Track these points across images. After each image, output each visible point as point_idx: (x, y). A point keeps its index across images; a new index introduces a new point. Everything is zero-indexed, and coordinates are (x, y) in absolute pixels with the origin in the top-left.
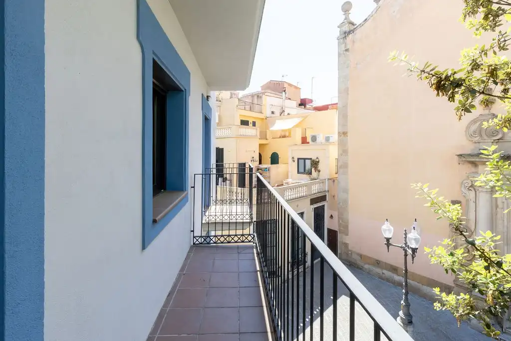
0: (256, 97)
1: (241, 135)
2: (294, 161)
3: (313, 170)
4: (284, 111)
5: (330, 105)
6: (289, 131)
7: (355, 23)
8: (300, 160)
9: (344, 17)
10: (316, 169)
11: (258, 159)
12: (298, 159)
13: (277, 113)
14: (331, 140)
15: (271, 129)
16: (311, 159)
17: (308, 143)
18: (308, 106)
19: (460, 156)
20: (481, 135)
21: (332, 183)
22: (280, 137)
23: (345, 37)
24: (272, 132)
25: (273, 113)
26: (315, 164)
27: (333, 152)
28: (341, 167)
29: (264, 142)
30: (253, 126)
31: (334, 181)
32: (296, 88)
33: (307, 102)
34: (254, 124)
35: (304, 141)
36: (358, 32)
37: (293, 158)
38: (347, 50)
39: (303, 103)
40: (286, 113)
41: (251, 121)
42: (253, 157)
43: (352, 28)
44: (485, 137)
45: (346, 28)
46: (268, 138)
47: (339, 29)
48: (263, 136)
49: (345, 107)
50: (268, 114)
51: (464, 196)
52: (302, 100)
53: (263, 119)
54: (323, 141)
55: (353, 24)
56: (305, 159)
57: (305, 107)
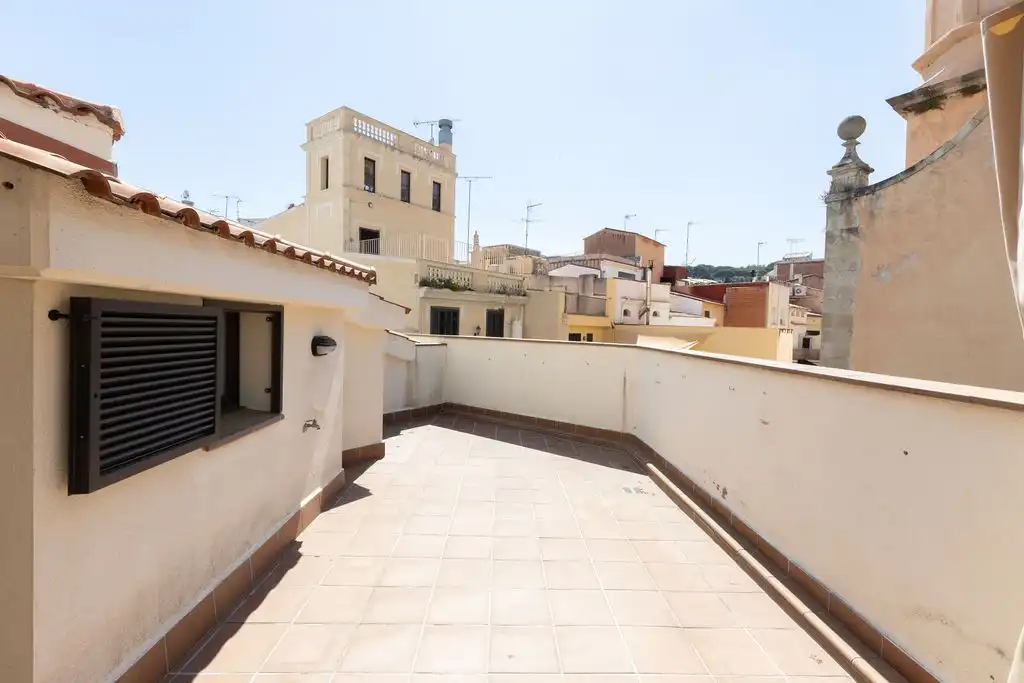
4: (647, 309)
9: (843, 151)
13: (635, 313)
18: (678, 284)
23: (849, 199)
25: (626, 313)
33: (677, 276)
36: (888, 192)
38: (852, 231)
39: (669, 276)
40: (651, 313)
41: (584, 335)
50: (618, 316)
53: (605, 328)
57: (673, 285)
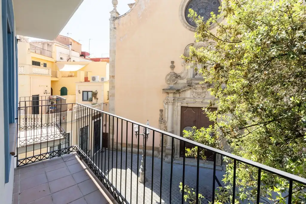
0: (46, 45)
1: (34, 73)
2: (80, 93)
3: (93, 98)
4: (70, 58)
5: (101, 58)
6: (76, 72)
7: (119, 13)
8: (84, 92)
9: (113, 8)
10: (95, 97)
11: (50, 91)
12: (83, 92)
13: (65, 59)
14: (105, 80)
15: (60, 70)
16: (92, 91)
17: (89, 81)
18: (86, 57)
19: (164, 89)
20: (170, 81)
21: (105, 106)
22: (68, 77)
23: (114, 20)
24: (61, 72)
25: (61, 58)
26: (95, 94)
27: (106, 87)
28: (111, 96)
29: (55, 79)
30: (44, 66)
31: (106, 104)
32: (78, 43)
33: (86, 55)
34: (45, 65)
35: (86, 80)
36: (121, 19)
37: (79, 91)
38: (115, 28)
39: (83, 55)
40: (72, 60)
41: (42, 63)
42: (46, 91)
43: (118, 16)
44: (172, 82)
45: (115, 15)
46: (58, 76)
47: (110, 14)
48: (55, 75)
49: (113, 61)
50: (58, 59)
51: (164, 107)
52: (82, 52)
53: (52, 62)
54: (100, 80)
55: (118, 14)
56: (88, 92)
57: (85, 57)
